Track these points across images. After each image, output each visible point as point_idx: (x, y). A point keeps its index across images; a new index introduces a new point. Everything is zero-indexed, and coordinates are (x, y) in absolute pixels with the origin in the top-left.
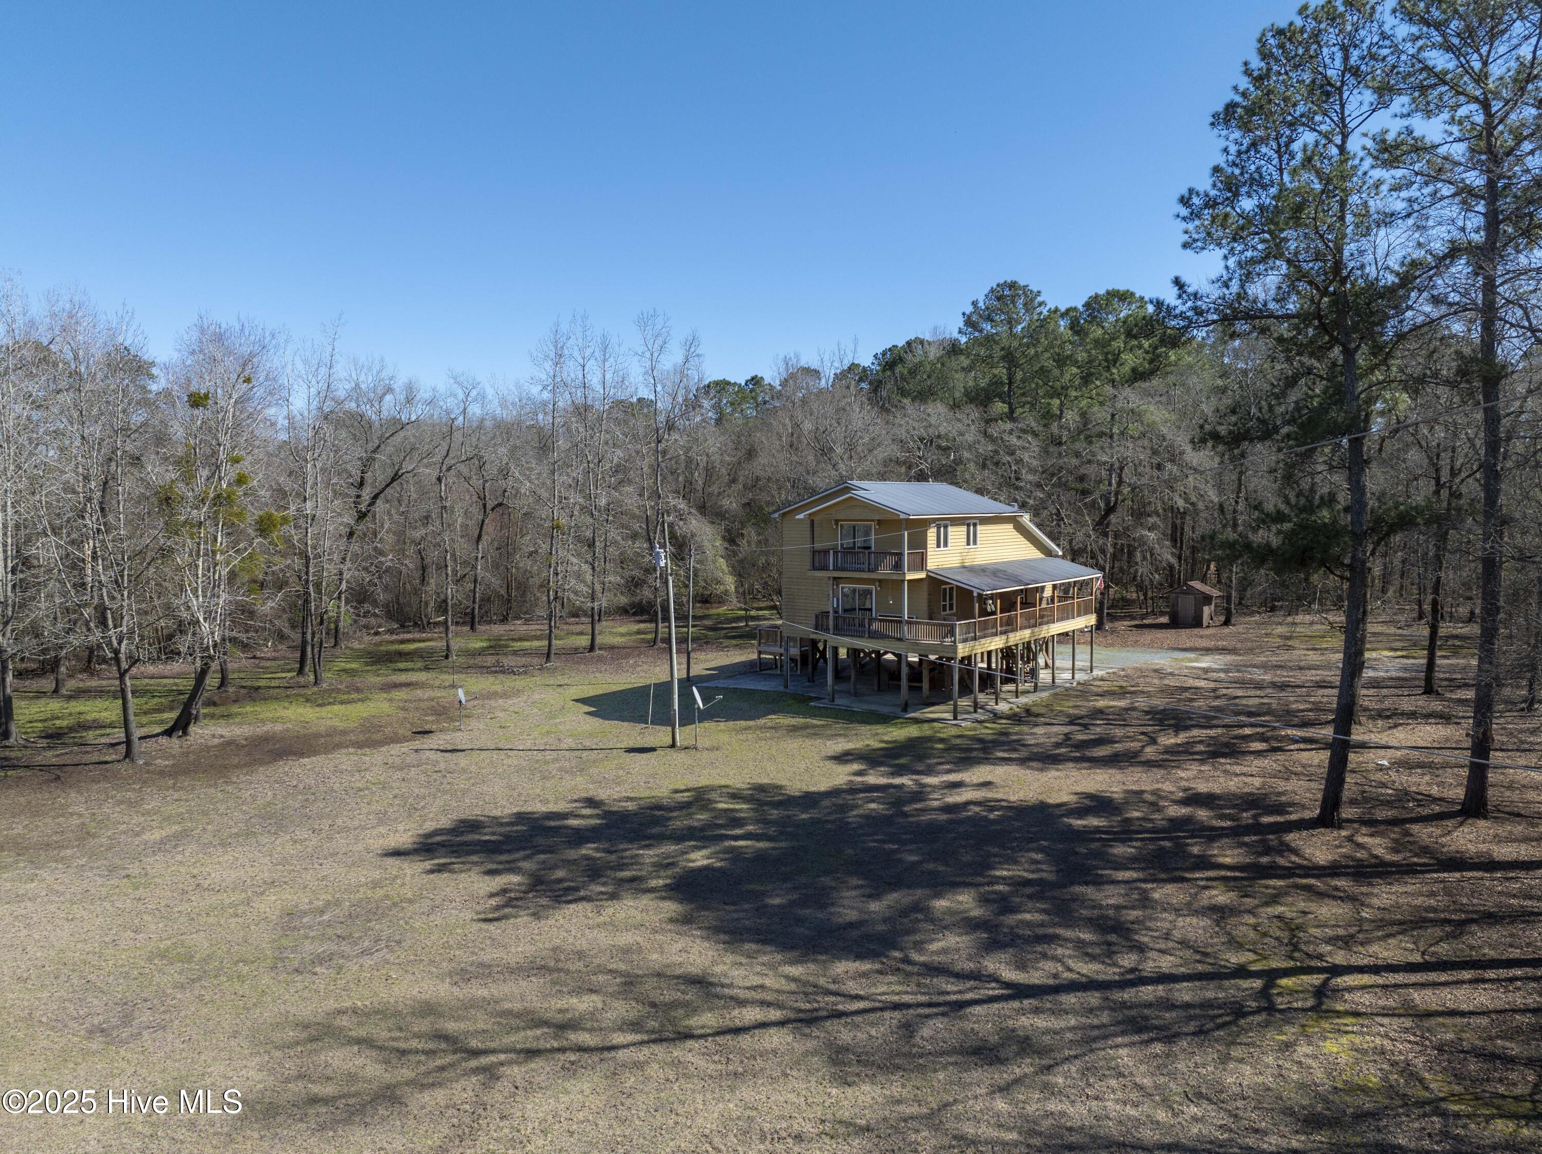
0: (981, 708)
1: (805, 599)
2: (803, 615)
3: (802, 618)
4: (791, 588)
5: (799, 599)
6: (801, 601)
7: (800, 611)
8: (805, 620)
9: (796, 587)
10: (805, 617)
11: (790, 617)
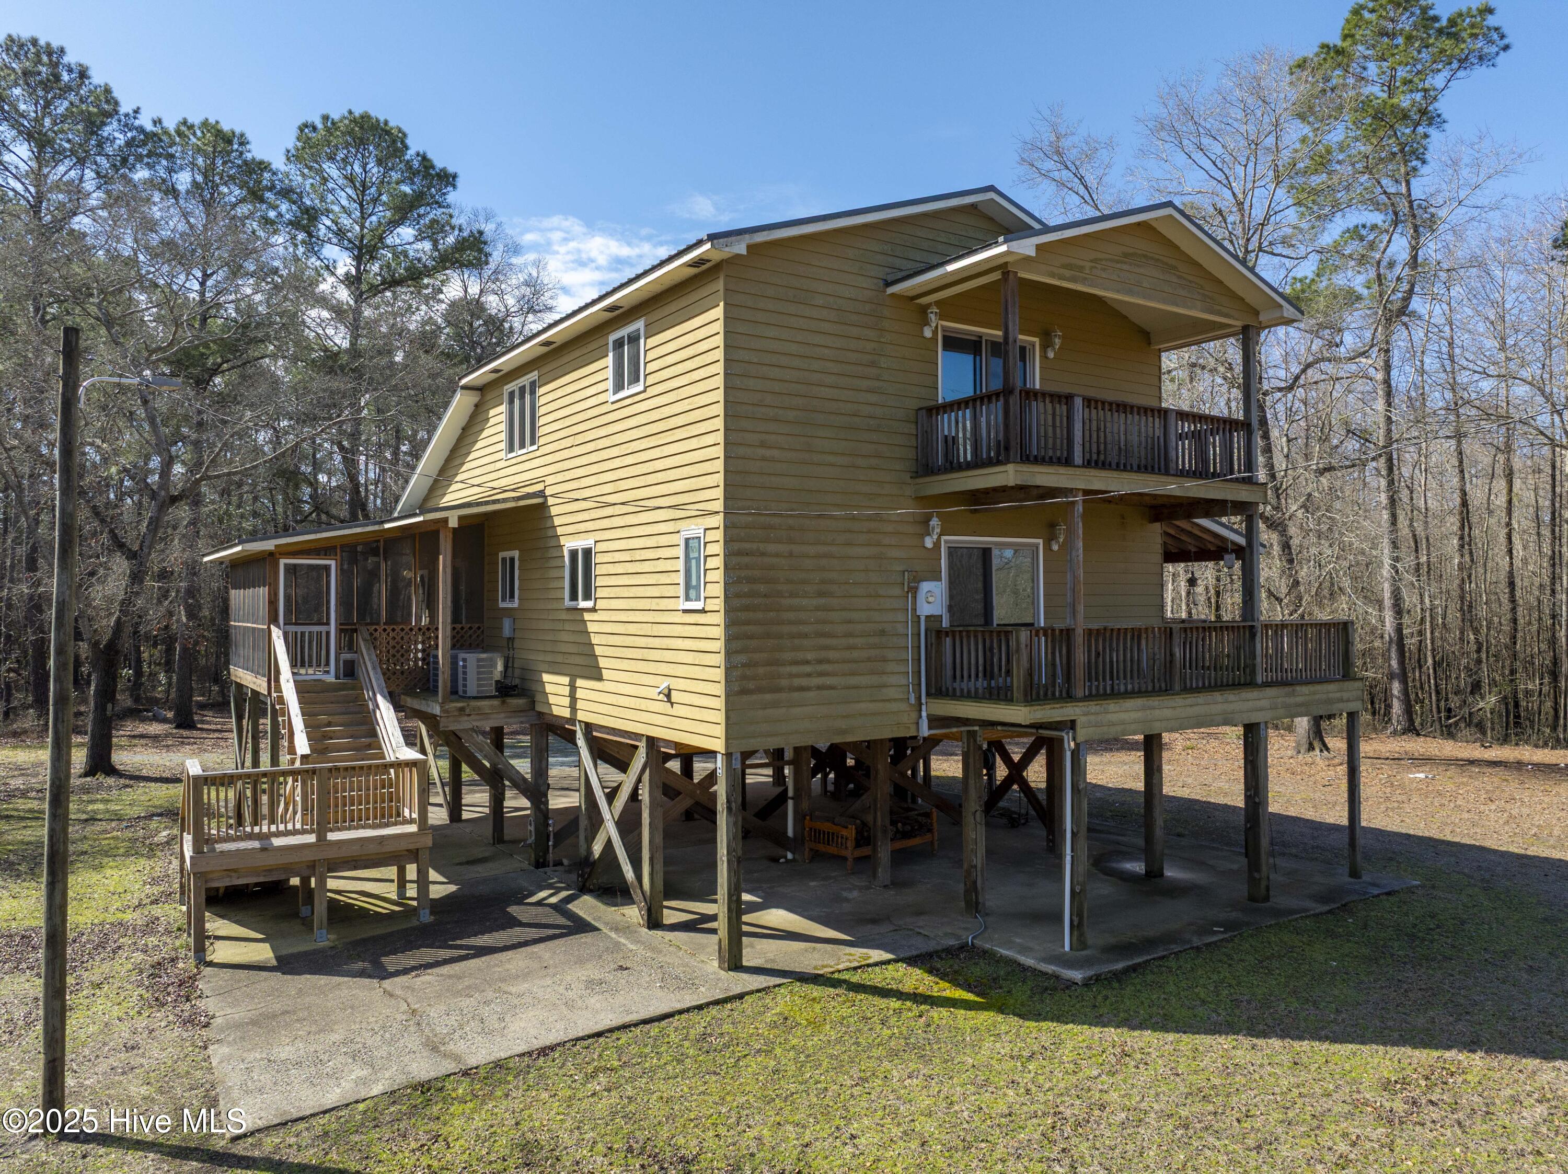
1: (821, 594)
2: (810, 656)
3: (808, 669)
4: (763, 554)
5: (792, 595)
6: (805, 602)
7: (796, 641)
8: (821, 674)
9: (783, 548)
10: (820, 662)
11: (761, 670)
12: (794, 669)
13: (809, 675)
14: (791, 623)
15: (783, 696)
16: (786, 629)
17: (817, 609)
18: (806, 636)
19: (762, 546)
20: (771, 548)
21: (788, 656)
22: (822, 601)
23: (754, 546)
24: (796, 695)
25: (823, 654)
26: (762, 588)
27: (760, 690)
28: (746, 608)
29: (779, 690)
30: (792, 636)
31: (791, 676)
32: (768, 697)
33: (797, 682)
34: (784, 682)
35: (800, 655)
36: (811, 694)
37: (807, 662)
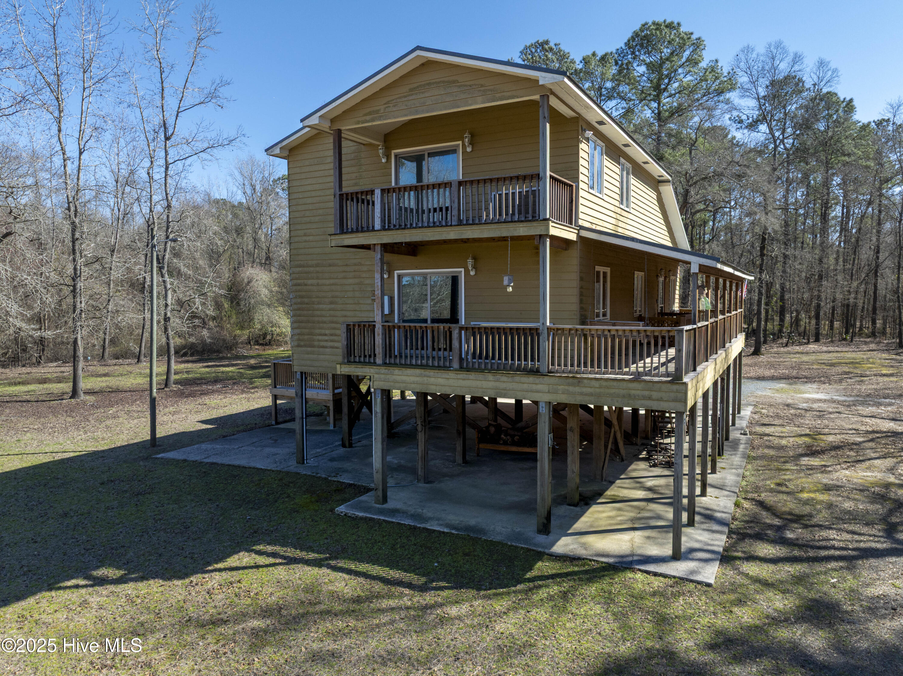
1: (331, 303)
2: (327, 332)
3: (326, 338)
4: (306, 285)
5: (319, 303)
6: (324, 306)
7: (321, 325)
8: (332, 341)
9: (314, 282)
10: (332, 335)
11: (306, 337)
12: (320, 338)
13: (326, 341)
14: (318, 316)
15: (316, 349)
16: (316, 319)
17: (330, 310)
18: (325, 322)
19: (306, 281)
20: (310, 282)
21: (318, 331)
22: (333, 306)
23: (302, 281)
24: (321, 349)
25: (333, 331)
26: (306, 300)
27: (305, 346)
28: (299, 309)
29: (314, 346)
30: (319, 322)
31: (319, 341)
32: (309, 349)
33: (322, 344)
34: (316, 343)
35: (323, 331)
36: (328, 350)
37: (326, 335)
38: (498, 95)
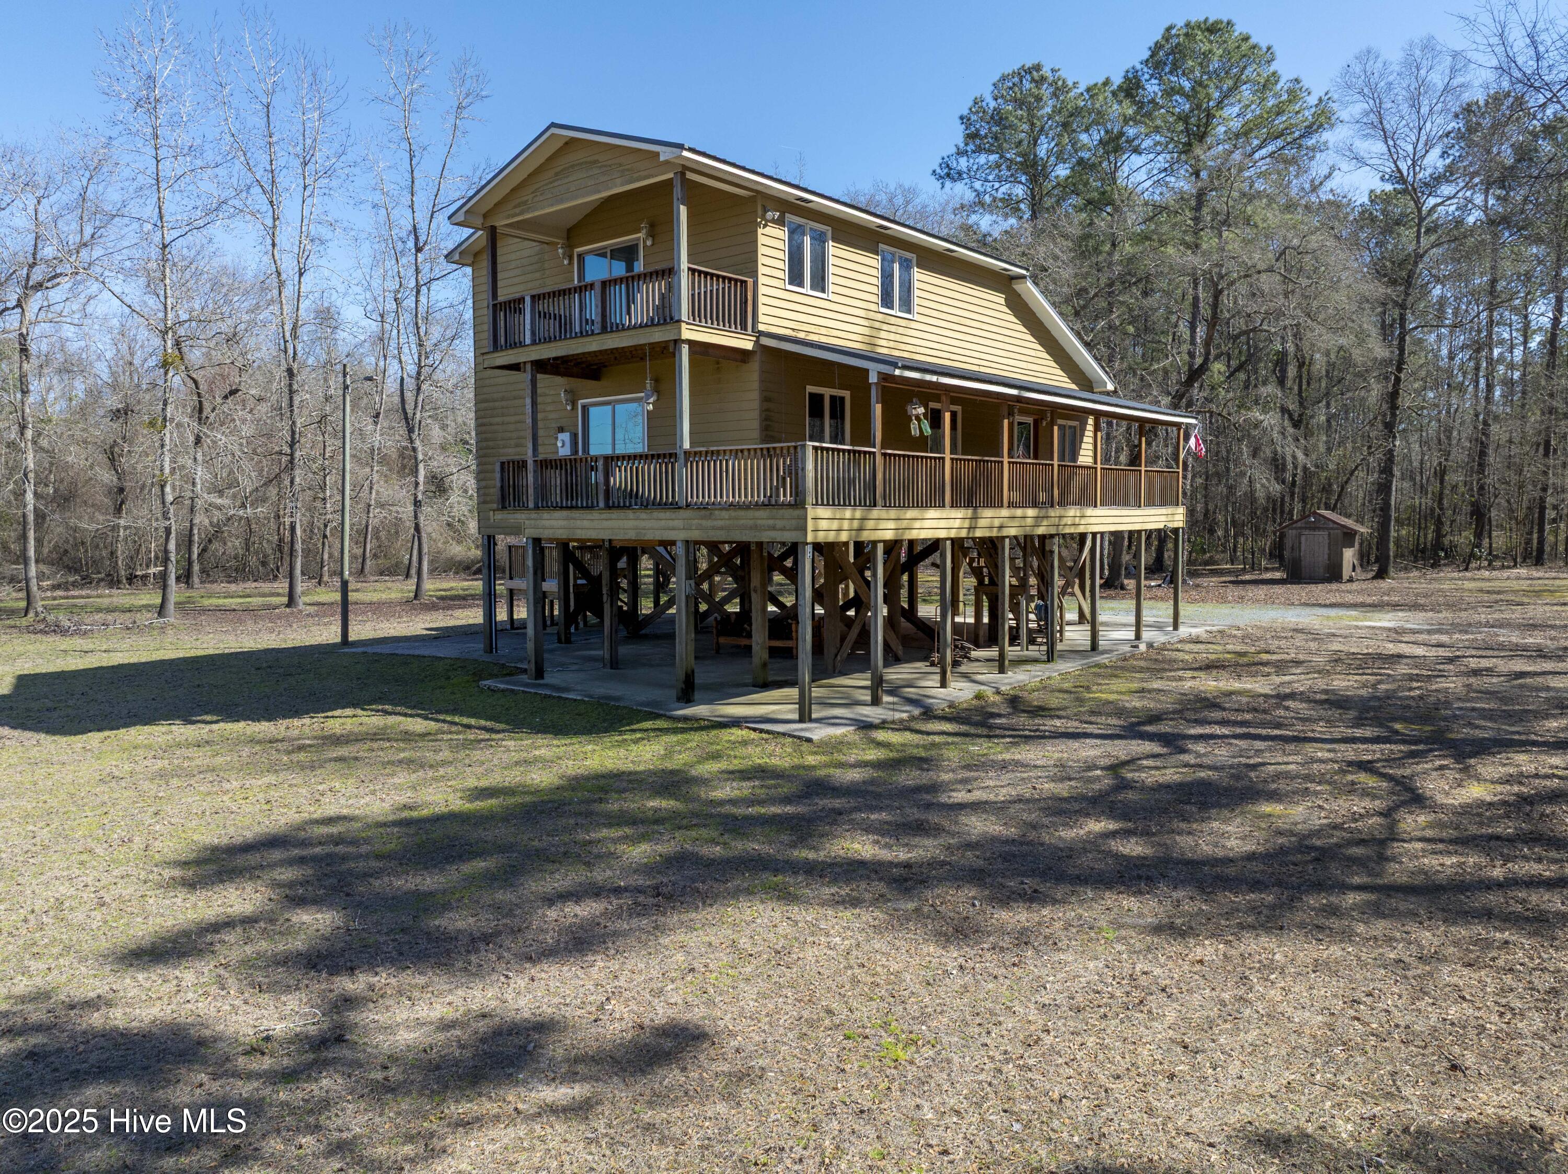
0: (892, 692)
38: (635, 175)
